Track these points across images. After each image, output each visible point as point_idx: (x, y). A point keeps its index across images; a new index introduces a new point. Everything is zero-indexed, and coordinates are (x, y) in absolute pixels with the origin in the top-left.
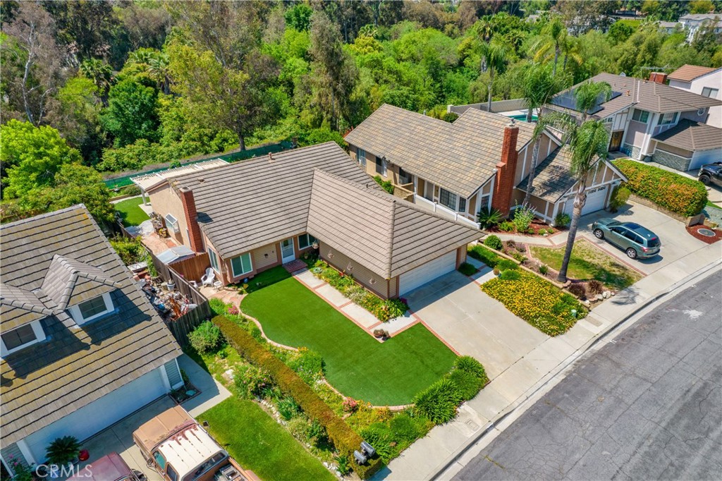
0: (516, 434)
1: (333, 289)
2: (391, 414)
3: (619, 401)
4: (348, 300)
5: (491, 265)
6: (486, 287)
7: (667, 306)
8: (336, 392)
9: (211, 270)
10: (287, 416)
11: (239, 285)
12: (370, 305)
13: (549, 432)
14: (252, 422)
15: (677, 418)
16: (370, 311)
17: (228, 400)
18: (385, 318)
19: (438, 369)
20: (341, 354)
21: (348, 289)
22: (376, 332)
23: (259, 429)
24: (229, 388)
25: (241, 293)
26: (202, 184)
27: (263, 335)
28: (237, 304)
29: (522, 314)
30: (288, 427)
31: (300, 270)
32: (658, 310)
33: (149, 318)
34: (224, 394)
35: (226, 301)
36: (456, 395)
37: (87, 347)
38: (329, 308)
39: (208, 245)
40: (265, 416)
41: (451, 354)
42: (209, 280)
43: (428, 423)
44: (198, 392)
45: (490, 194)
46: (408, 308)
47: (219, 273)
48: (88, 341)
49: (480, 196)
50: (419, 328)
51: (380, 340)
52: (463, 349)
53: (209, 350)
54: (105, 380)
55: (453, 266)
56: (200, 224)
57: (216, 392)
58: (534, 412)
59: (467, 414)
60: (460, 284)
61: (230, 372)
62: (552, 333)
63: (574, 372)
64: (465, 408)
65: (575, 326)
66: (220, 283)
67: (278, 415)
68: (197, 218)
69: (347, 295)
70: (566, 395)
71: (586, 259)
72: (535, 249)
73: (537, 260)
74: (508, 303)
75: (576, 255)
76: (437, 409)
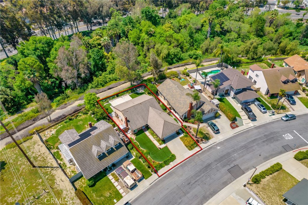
1: (152, 136)
2: (159, 163)
3: (196, 164)
4: (154, 139)
5: (183, 132)
6: (181, 138)
7: (214, 145)
8: (151, 159)
9: (129, 130)
10: (144, 162)
11: (135, 134)
12: (158, 141)
14: (138, 163)
15: (204, 168)
16: (158, 142)
17: (135, 158)
18: (161, 144)
19: (168, 156)
20: (152, 151)
21: (155, 137)
22: (159, 148)
23: (140, 164)
24: (135, 156)
25: (135, 136)
26: (128, 112)
27: (139, 146)
28: (134, 139)
29: (186, 145)
30: (144, 164)
31: (146, 131)
32: (212, 146)
33: (123, 146)
34: (134, 157)
35: (132, 138)
36: (170, 161)
37: (116, 151)
38: (151, 141)
39: (129, 126)
40: (140, 162)
41: (171, 153)
42: (129, 132)
43: (165, 165)
44: (130, 157)
45: (187, 114)
46: (165, 142)
47: (131, 131)
48: (116, 150)
49: (184, 115)
50: (166, 147)
51: (159, 149)
52: (173, 152)
53: (131, 149)
54: (119, 156)
55: (175, 133)
56: (128, 123)
60: (176, 137)
61: (134, 153)
62: (190, 150)
64: (171, 163)
65: (195, 149)
66: (131, 133)
67: (142, 162)
68: (127, 121)
69: (154, 138)
71: (203, 132)
72: (193, 129)
73: (193, 132)
74: (184, 142)
75: (202, 131)
76: (167, 163)
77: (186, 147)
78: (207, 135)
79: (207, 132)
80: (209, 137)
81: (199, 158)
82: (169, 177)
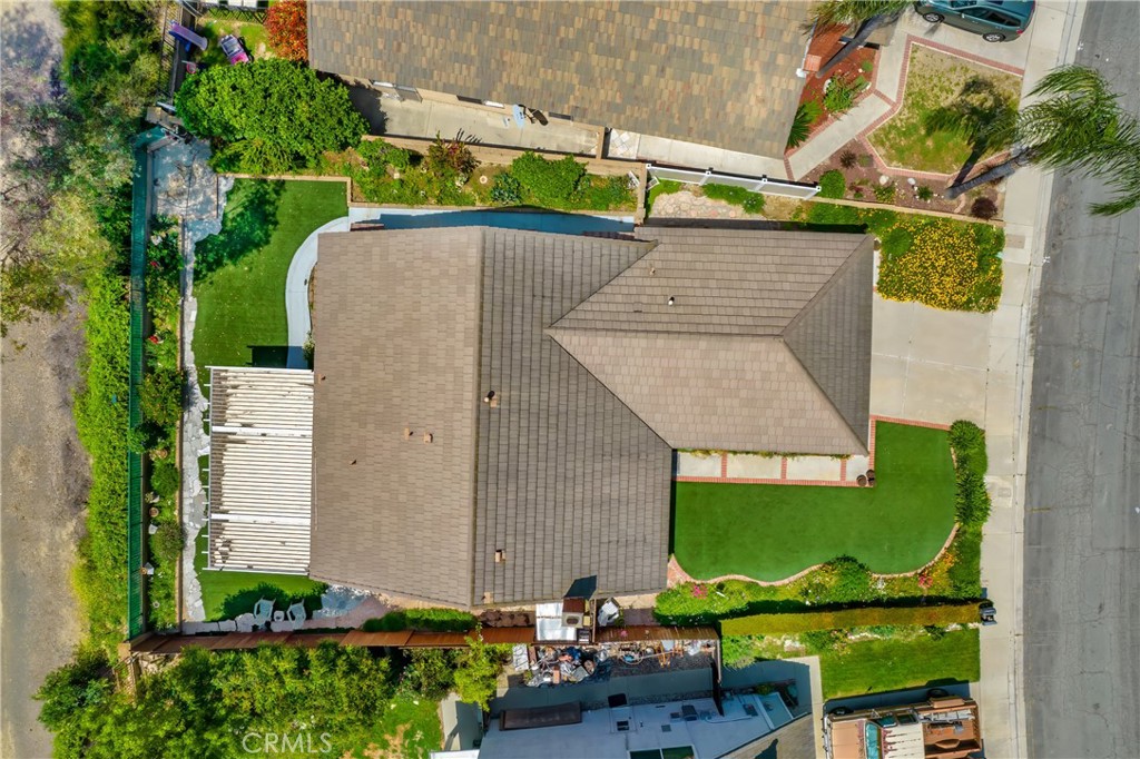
0: (1038, 468)
3: (1092, 351)
4: (780, 460)
8: (896, 576)
13: (1059, 442)
17: (823, 663)
22: (854, 480)
27: (762, 583)
28: (683, 576)
29: (955, 307)
44: (796, 683)
50: (883, 427)
51: (867, 484)
57: (805, 668)
58: (1036, 430)
59: (993, 484)
61: (788, 643)
62: (991, 307)
63: (1037, 344)
64: (988, 480)
65: (1004, 268)
70: (1048, 384)
71: (944, 104)
72: (879, 142)
73: (900, 170)
74: (930, 299)
75: (931, 106)
76: (972, 505)
77: (959, 314)
78: (975, 99)
79: (959, 80)
80: (998, 102)
81: (1067, 297)
82: (1048, 550)
